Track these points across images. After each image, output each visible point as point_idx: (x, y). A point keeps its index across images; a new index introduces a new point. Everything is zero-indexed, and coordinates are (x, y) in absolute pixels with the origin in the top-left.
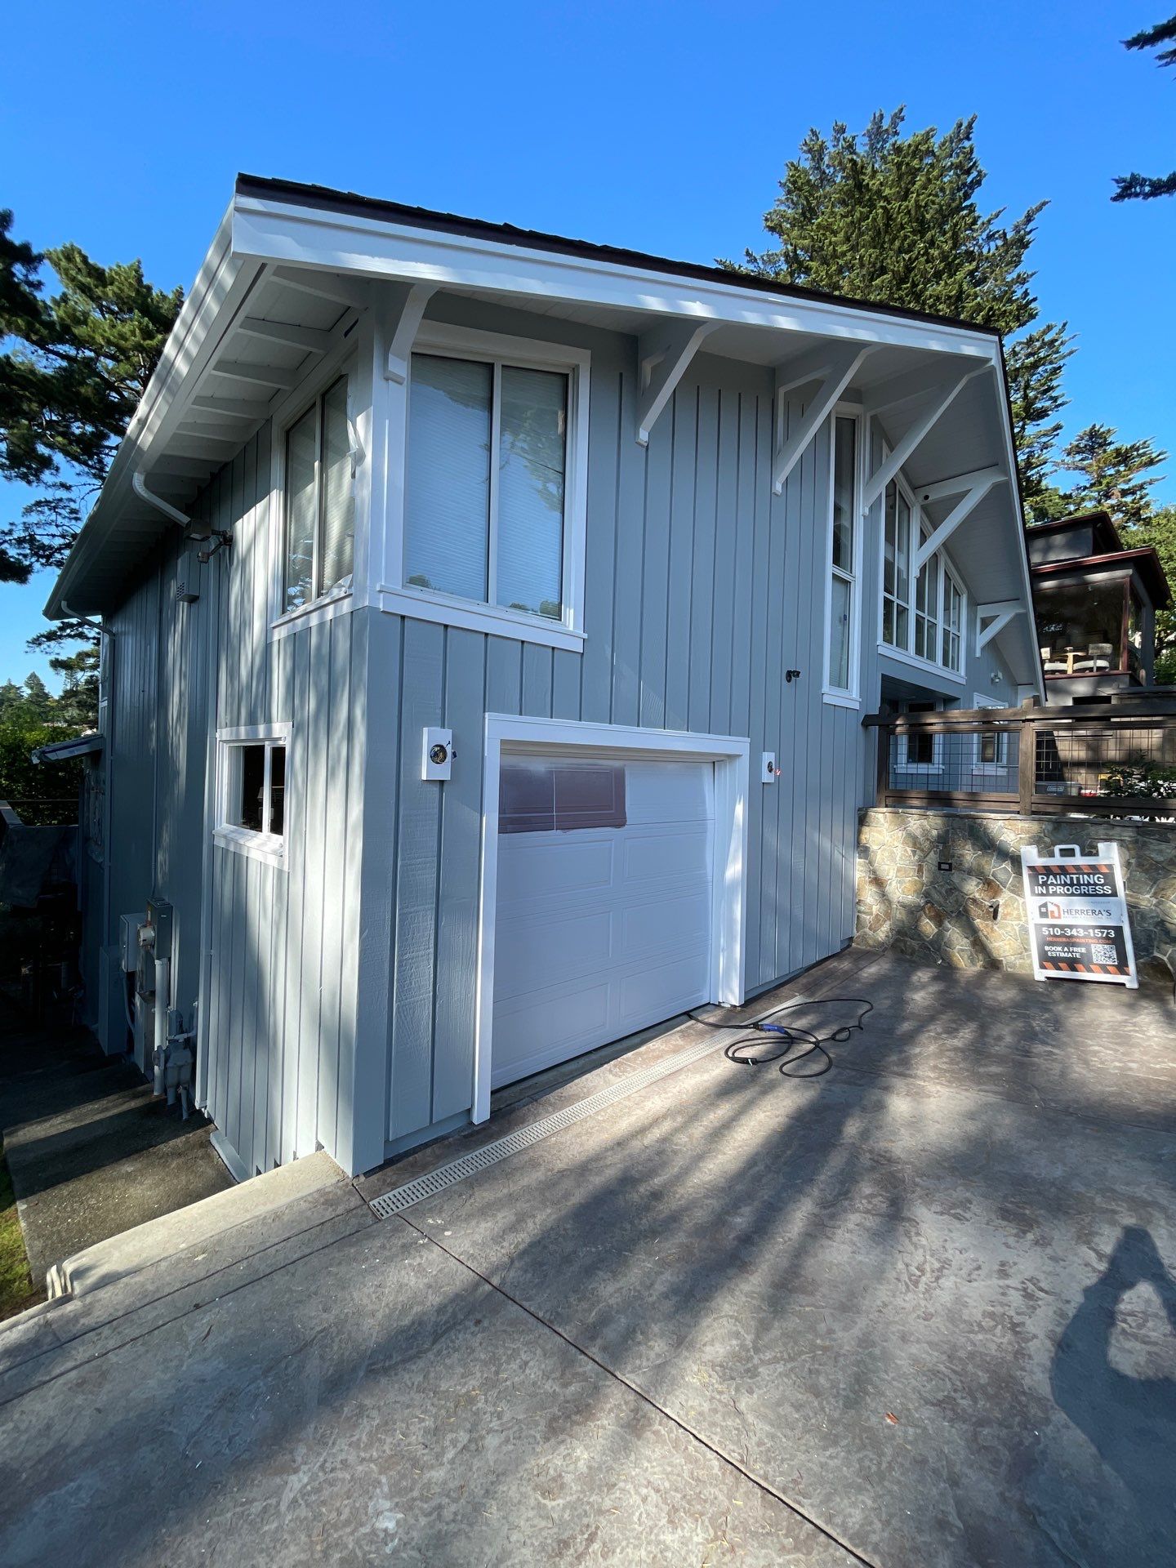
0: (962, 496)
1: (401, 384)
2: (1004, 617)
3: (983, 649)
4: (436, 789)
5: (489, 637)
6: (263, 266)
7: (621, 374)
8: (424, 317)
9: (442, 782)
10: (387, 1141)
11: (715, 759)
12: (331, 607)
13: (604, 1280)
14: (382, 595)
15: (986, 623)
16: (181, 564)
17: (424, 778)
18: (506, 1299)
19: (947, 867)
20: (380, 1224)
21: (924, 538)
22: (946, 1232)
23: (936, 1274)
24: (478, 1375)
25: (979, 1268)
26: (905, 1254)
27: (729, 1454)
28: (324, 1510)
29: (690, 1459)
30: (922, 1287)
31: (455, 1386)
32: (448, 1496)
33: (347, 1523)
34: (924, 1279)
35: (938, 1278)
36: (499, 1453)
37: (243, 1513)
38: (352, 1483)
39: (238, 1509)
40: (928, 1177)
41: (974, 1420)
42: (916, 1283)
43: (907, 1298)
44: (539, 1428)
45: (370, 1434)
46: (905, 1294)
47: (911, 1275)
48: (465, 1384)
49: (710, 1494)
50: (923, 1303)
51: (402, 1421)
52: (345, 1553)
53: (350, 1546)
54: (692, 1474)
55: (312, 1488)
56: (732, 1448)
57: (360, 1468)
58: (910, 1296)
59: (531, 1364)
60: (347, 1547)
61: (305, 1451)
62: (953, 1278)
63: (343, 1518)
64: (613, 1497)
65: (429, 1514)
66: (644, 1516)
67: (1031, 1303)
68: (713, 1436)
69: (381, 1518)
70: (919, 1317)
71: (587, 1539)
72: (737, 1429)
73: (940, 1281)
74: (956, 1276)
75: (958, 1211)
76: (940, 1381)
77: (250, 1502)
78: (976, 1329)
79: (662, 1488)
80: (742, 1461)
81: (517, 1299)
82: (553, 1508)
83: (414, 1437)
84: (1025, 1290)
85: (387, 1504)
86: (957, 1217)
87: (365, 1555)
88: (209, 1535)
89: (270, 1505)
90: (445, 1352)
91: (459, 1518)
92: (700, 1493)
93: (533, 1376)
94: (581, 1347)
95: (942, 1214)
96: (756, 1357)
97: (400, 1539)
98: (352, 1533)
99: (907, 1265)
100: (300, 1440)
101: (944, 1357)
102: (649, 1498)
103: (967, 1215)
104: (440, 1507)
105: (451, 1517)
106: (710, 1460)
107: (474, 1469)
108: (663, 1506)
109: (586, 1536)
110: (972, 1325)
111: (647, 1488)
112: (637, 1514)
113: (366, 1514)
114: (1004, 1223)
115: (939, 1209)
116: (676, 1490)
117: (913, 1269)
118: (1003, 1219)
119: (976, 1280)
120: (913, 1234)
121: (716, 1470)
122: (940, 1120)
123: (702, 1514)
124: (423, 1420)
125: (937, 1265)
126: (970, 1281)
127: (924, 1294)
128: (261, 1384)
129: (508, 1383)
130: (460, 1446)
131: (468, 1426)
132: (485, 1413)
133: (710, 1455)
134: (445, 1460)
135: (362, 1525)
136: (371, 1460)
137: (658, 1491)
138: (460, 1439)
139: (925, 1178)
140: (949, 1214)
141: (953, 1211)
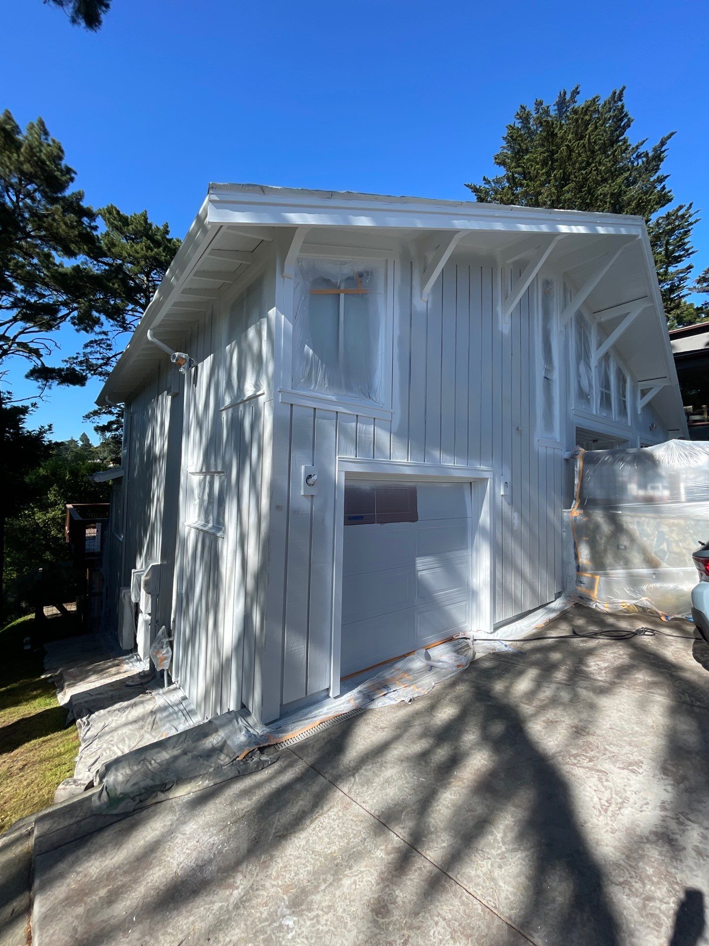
0: (624, 316)
1: (290, 278)
2: (656, 388)
3: (643, 409)
4: (309, 500)
5: (338, 414)
6: (221, 226)
7: (411, 263)
8: (304, 243)
9: (312, 497)
10: (281, 705)
11: (472, 480)
14: (280, 394)
15: (644, 393)
16: (170, 376)
17: (303, 495)
18: (352, 802)
20: (278, 755)
21: (599, 345)
22: (626, 780)
23: (619, 806)
24: (337, 843)
25: (647, 804)
26: (599, 792)
27: (488, 903)
28: (253, 911)
29: (463, 903)
30: (609, 813)
31: (324, 848)
32: (322, 910)
33: (266, 920)
34: (611, 809)
35: (620, 808)
36: (351, 889)
37: (209, 908)
38: (268, 898)
39: (207, 906)
40: (614, 745)
41: (643, 896)
42: (606, 811)
43: (599, 819)
44: (374, 877)
45: (277, 871)
46: (599, 816)
47: (602, 805)
48: (330, 847)
49: (476, 924)
50: (610, 823)
51: (295, 866)
52: (266, 936)
53: (269, 932)
54: (465, 911)
55: (246, 898)
56: (489, 899)
57: (272, 890)
58: (601, 818)
59: (367, 840)
60: (267, 933)
61: (241, 877)
62: (630, 809)
63: (263, 916)
64: (418, 920)
65: (312, 919)
66: (436, 933)
67: (682, 827)
68: (477, 891)
69: (285, 919)
70: (607, 831)
71: (403, 943)
72: (493, 888)
73: (622, 810)
74: (632, 807)
75: (634, 767)
76: (622, 871)
77: (213, 903)
78: (645, 841)
79: (447, 918)
80: (495, 907)
81: (358, 802)
82: (383, 923)
83: (302, 876)
84: (678, 819)
85: (288, 912)
86: (633, 771)
87: (276, 938)
88: (191, 919)
89: (224, 906)
90: (317, 829)
91: (329, 923)
92: (470, 923)
93: (368, 847)
94: (397, 833)
95: (623, 769)
96: (503, 847)
97: (296, 931)
98: (269, 925)
99: (600, 799)
100: (239, 872)
101: (624, 857)
102: (439, 923)
103: (641, 771)
104: (317, 916)
105: (324, 922)
106: (476, 905)
107: (337, 896)
108: (447, 928)
109: (402, 941)
110: (642, 838)
111: (438, 917)
112: (432, 932)
113: (277, 916)
114: (664, 777)
115: (622, 766)
116: (455, 920)
117: (604, 802)
118: (664, 774)
119: (645, 811)
120: (604, 780)
121: (480, 911)
122: (623, 711)
123: (471, 936)
124: (307, 866)
125: (620, 800)
126: (641, 811)
127: (611, 817)
128: (216, 839)
129: (355, 850)
130: (328, 883)
131: (332, 872)
132: (342, 866)
133: (475, 902)
134: (320, 889)
135: (274, 921)
136: (278, 886)
137: (444, 919)
138: (328, 879)
139: (611, 746)
140: (628, 769)
141: (630, 768)
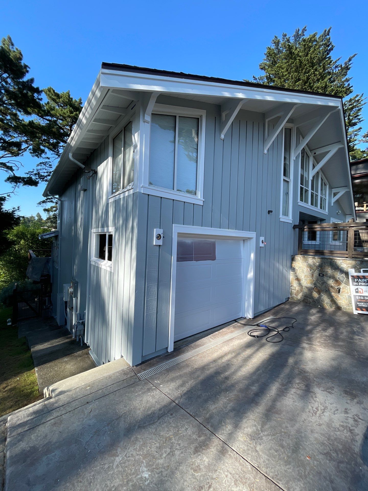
0: (328, 152)
1: (148, 123)
2: (342, 192)
3: (334, 203)
4: (158, 248)
5: (174, 201)
6: (109, 90)
7: (215, 117)
8: (156, 103)
9: (160, 246)
10: (142, 356)
11: (244, 239)
12: (127, 192)
13: (211, 404)
14: (142, 188)
15: (335, 194)
16: (82, 180)
17: (154, 244)
18: (180, 408)
19: (322, 275)
20: (140, 382)
21: (314, 167)
22: (325, 397)
23: (322, 411)
24: (172, 431)
25: (337, 410)
26: (311, 404)
27: (254, 464)
28: (126, 469)
29: (241, 464)
30: (318, 415)
31: (165, 434)
32: (164, 468)
33: (134, 474)
34: (318, 412)
35: (323, 412)
36: (180, 456)
37: (102, 467)
38: (135, 462)
39: (102, 466)
40: (319, 378)
41: (338, 461)
42: (316, 414)
43: (312, 418)
44: (192, 450)
45: (140, 447)
46: (312, 417)
47: (314, 411)
48: (168, 433)
49: (248, 476)
50: (318, 420)
51: (149, 444)
52: (133, 483)
53: (135, 481)
54: (242, 469)
55: (123, 462)
56: (255, 462)
57: (137, 457)
58: (313, 418)
59: (189, 429)
60: (134, 481)
61: (120, 450)
62: (328, 413)
63: (132, 472)
64: (216, 474)
65: (159, 474)
66: (227, 481)
67: (356, 423)
68: (248, 458)
69: (144, 473)
70: (317, 425)
71: (208, 487)
72: (256, 456)
73: (324, 413)
74: (329, 412)
75: (330, 390)
76: (325, 447)
77: (105, 464)
78: (337, 430)
79: (232, 473)
80: (258, 467)
81: (183, 408)
82: (197, 476)
83: (153, 449)
84: (354, 418)
85: (145, 469)
86: (329, 393)
87: (139, 484)
88: (93, 473)
89: (111, 466)
90: (161, 423)
91: (168, 476)
92: (245, 476)
93: (189, 433)
94: (204, 425)
95: (324, 391)
96: (262, 433)
97: (150, 480)
98: (135, 477)
99: (312, 407)
100: (119, 447)
101: (326, 439)
102: (228, 476)
103: (333, 392)
104: (162, 472)
105: (166, 475)
106: (247, 465)
107: (172, 461)
108: (233, 479)
109: (208, 486)
110: (336, 429)
111: (227, 472)
112: (224, 480)
113: (139, 471)
114: (346, 395)
115: (323, 389)
116: (237, 474)
117: (314, 409)
118: (346, 394)
119: (336, 414)
120: (314, 397)
121: (250, 469)
122: (322, 360)
123: (245, 483)
124: (156, 444)
125: (323, 408)
126: (334, 414)
127: (318, 417)
128: (107, 428)
129: (182, 435)
130: (167, 453)
131: (170, 447)
132: (175, 443)
133: (247, 463)
134: (163, 457)
135: (138, 475)
136: (140, 455)
137: (231, 474)
138: (167, 451)
139: (317, 379)
140: (326, 391)
141: (328, 390)
